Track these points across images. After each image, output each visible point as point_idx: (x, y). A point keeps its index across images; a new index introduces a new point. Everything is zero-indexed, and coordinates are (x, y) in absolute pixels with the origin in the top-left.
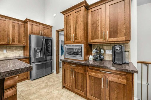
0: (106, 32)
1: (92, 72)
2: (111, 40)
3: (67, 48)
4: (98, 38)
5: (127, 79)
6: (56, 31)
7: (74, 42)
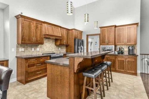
0: (125, 40)
1: (119, 58)
2: (128, 43)
3: (102, 47)
4: (121, 43)
5: (135, 59)
6: (87, 35)
7: (108, 44)
